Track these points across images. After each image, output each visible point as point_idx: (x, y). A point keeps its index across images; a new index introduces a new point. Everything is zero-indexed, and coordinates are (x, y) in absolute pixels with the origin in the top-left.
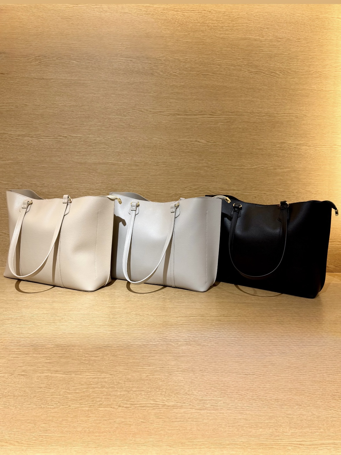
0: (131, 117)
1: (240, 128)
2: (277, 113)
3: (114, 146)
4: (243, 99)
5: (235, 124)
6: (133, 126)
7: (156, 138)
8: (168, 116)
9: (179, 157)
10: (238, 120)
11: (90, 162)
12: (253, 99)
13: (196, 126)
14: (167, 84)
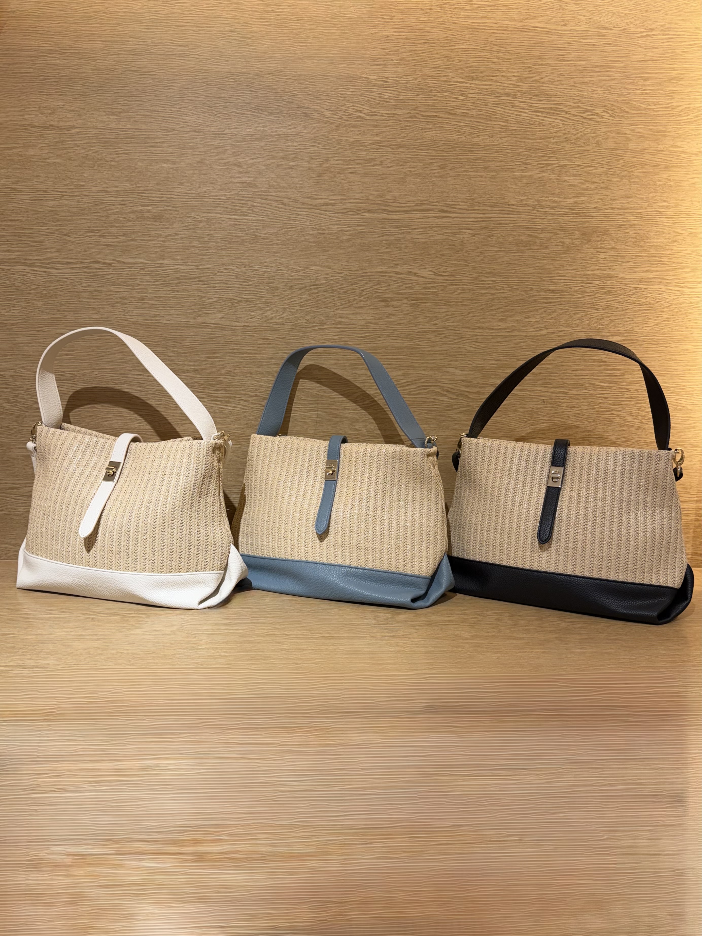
0: (259, 216)
1: (510, 243)
2: (595, 208)
3: (222, 285)
4: (518, 174)
5: (499, 233)
6: (264, 239)
7: (318, 265)
8: (345, 213)
9: (372, 312)
10: (506, 224)
11: (168, 322)
12: (539, 175)
13: (409, 237)
14: (342, 138)
